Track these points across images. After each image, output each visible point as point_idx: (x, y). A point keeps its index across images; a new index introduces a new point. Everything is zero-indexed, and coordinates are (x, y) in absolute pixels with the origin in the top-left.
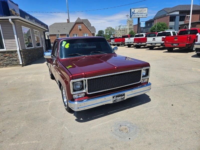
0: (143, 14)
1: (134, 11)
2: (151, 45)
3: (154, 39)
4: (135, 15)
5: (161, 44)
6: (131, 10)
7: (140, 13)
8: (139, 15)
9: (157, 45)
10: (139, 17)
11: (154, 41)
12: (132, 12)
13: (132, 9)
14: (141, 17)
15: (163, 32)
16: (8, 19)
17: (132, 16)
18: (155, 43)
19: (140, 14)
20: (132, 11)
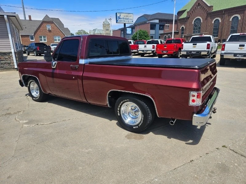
0: (128, 20)
1: (120, 16)
2: (143, 52)
3: (145, 46)
4: (121, 20)
5: (152, 51)
6: (116, 14)
7: (126, 18)
8: (124, 20)
9: (148, 52)
10: (125, 22)
11: (145, 48)
12: (118, 17)
13: (118, 14)
14: (127, 22)
15: (152, 41)
16: (3, 16)
17: (118, 21)
18: (147, 51)
19: (126, 20)
20: (118, 15)
